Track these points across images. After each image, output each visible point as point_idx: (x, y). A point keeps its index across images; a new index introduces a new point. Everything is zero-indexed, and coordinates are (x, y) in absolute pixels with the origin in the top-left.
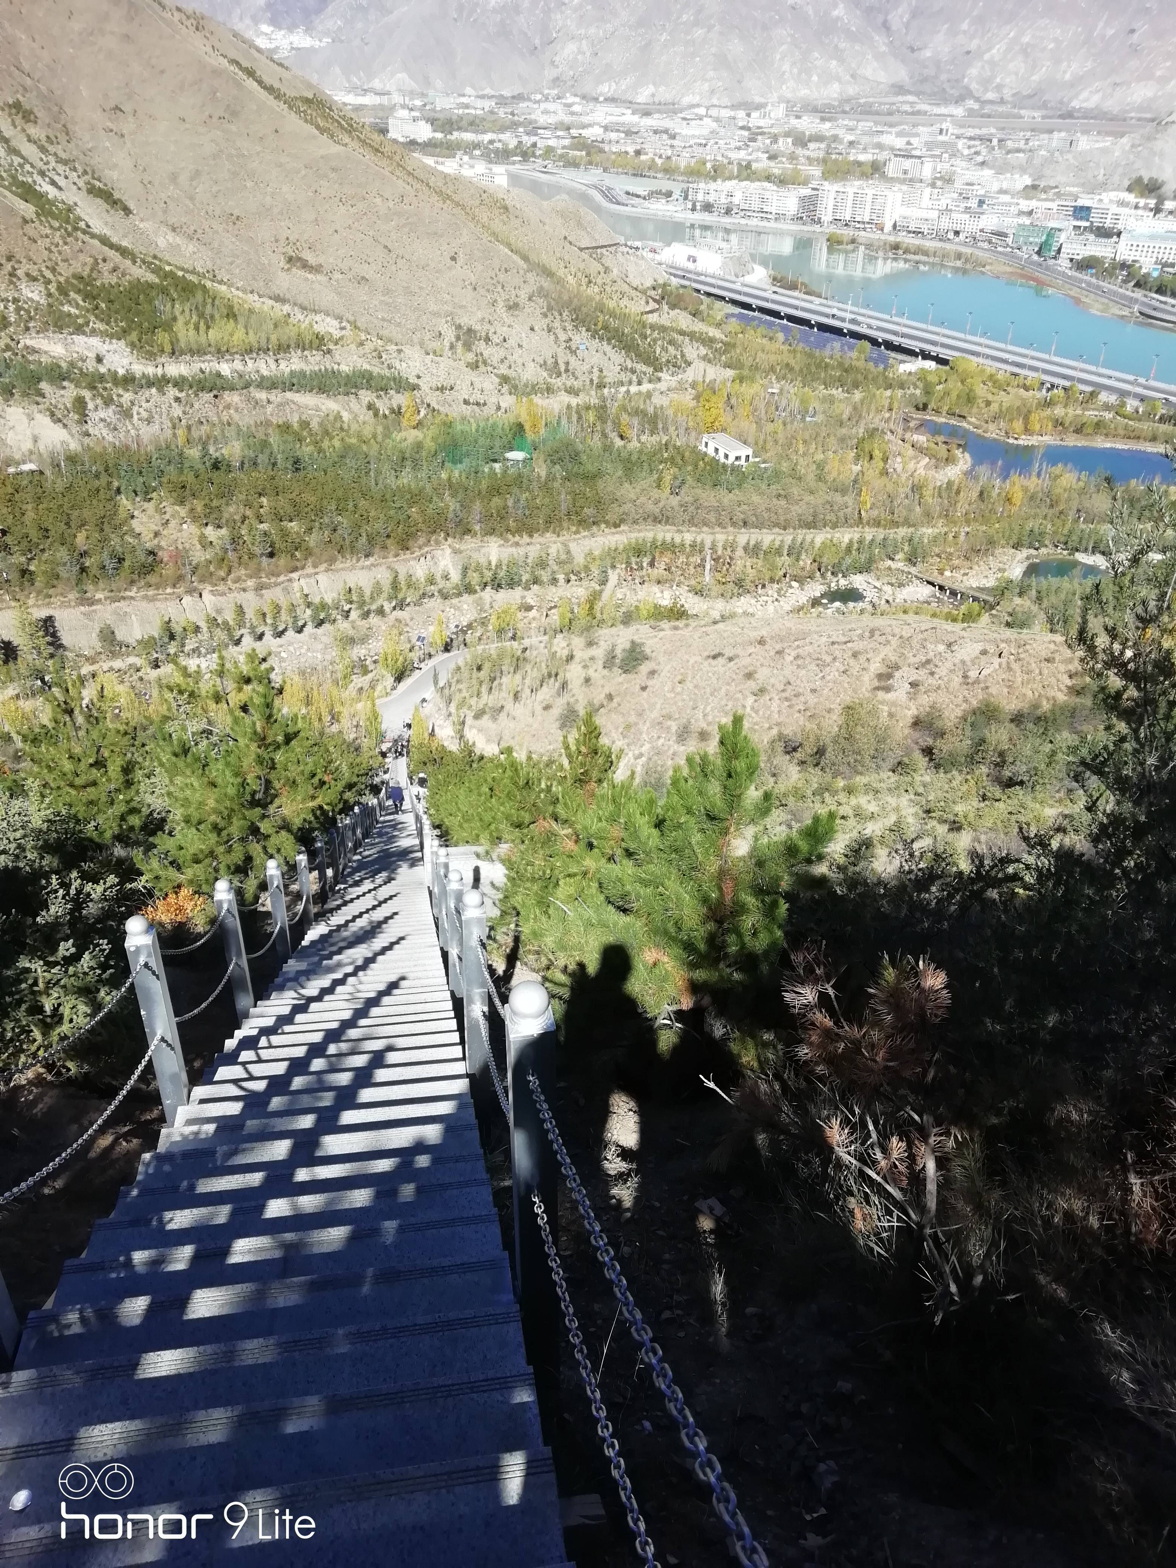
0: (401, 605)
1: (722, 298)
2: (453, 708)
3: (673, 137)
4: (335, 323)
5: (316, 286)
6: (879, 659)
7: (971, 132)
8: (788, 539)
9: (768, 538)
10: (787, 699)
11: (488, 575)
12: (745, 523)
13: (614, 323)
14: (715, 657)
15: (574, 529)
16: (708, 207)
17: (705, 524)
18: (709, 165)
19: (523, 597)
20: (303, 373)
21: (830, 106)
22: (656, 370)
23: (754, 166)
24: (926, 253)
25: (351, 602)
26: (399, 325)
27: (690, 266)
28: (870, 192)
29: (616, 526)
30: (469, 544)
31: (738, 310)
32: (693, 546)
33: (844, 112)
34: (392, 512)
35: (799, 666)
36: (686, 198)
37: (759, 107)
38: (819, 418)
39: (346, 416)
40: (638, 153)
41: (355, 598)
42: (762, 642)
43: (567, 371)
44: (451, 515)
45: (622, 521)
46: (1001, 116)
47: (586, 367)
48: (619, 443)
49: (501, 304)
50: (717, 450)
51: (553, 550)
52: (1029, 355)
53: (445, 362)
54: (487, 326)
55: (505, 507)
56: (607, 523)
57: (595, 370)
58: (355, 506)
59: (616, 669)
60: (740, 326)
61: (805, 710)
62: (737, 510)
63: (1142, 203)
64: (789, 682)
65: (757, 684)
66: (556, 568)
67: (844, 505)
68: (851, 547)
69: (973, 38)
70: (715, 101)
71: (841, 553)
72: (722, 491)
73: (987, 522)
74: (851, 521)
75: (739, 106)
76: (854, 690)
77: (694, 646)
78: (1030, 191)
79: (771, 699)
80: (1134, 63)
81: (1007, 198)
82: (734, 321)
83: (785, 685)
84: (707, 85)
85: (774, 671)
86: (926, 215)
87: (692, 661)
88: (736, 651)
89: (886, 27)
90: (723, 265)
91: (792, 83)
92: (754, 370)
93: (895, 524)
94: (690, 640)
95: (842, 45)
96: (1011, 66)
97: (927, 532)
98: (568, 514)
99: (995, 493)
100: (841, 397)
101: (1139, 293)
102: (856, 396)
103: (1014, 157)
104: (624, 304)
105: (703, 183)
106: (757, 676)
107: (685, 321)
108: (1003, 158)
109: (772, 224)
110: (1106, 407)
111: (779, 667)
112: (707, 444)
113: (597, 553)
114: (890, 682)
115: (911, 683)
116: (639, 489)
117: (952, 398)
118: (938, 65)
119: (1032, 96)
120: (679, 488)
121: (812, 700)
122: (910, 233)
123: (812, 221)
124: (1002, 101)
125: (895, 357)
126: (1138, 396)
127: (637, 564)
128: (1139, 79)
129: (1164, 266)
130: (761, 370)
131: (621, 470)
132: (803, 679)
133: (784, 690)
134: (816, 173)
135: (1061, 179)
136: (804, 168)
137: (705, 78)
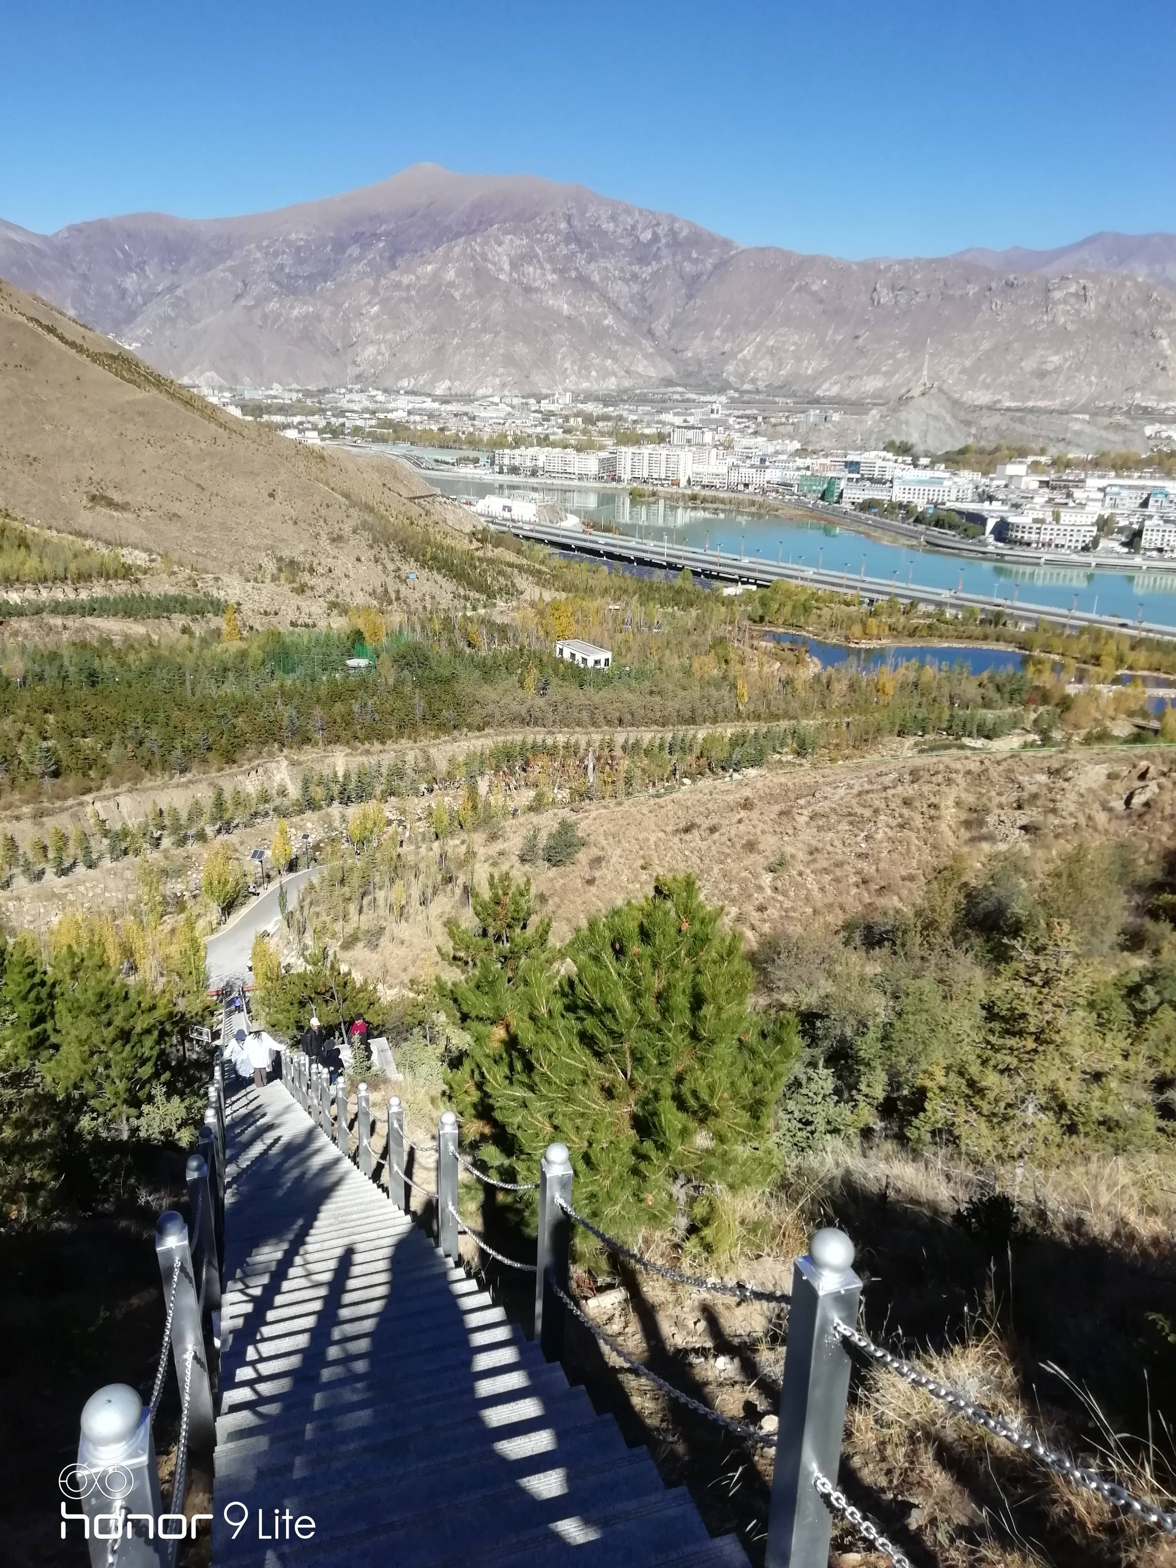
0: (227, 827)
1: (542, 541)
2: (308, 940)
3: (474, 418)
4: (145, 556)
5: (123, 523)
7: (737, 413)
8: (669, 737)
9: (647, 736)
10: (826, 871)
11: (336, 789)
12: (620, 721)
13: (441, 555)
14: (687, 830)
15: (433, 734)
16: (514, 470)
17: (578, 725)
18: (510, 439)
19: (381, 811)
20: (106, 599)
21: (609, 396)
22: (489, 597)
23: (552, 438)
24: (723, 502)
25: (163, 828)
26: (215, 559)
27: (507, 515)
28: (664, 453)
29: (480, 729)
30: (309, 755)
31: (557, 551)
32: (567, 747)
33: (623, 401)
34: (213, 722)
35: (820, 829)
36: (493, 464)
37: (546, 396)
38: (666, 629)
39: (155, 637)
40: (442, 430)
41: (167, 822)
42: (747, 805)
43: (398, 599)
44: (286, 723)
45: (487, 724)
46: (759, 402)
47: (417, 595)
48: (468, 650)
49: (324, 537)
50: (573, 655)
51: (410, 757)
52: (845, 576)
53: (269, 587)
54: (310, 558)
55: (351, 713)
56: (470, 727)
57: (427, 597)
58: (168, 717)
59: (540, 862)
60: (563, 563)
61: (865, 882)
62: (610, 708)
63: (900, 459)
64: (817, 849)
65: (767, 857)
66: (416, 777)
67: (722, 699)
68: (737, 741)
69: (725, 342)
70: (506, 393)
71: (727, 748)
72: (590, 690)
73: (865, 712)
74: (730, 715)
75: (529, 396)
76: (935, 847)
77: (646, 823)
78: (802, 453)
79: (800, 874)
80: (862, 362)
81: (784, 457)
82: (557, 558)
83: (811, 853)
84: (497, 381)
85: (786, 838)
86: (716, 471)
87: (653, 839)
88: (714, 820)
89: (651, 333)
90: (538, 513)
91: (573, 378)
92: (589, 591)
93: (775, 717)
94: (639, 816)
95: (615, 347)
96: (761, 364)
97: (809, 724)
98: (424, 718)
99: (864, 684)
100: (679, 613)
101: (921, 527)
102: (694, 612)
103: (780, 429)
104: (448, 541)
105: (507, 451)
106: (761, 847)
107: (511, 557)
108: (771, 430)
109: (576, 483)
110: (928, 615)
111: (790, 832)
112: (561, 650)
113: (461, 759)
114: (985, 830)
115: (1024, 828)
116: (500, 691)
117: (788, 609)
118: (699, 363)
119: (782, 388)
120: (543, 689)
121: (868, 868)
122: (704, 487)
123: (613, 479)
124: (758, 391)
125: (717, 584)
126: (953, 606)
127: (509, 768)
128: (869, 374)
129: (936, 505)
130: (597, 591)
131: (477, 674)
132: (836, 843)
133: (814, 861)
134: (609, 442)
135: (825, 444)
136: (596, 438)
137: (495, 375)
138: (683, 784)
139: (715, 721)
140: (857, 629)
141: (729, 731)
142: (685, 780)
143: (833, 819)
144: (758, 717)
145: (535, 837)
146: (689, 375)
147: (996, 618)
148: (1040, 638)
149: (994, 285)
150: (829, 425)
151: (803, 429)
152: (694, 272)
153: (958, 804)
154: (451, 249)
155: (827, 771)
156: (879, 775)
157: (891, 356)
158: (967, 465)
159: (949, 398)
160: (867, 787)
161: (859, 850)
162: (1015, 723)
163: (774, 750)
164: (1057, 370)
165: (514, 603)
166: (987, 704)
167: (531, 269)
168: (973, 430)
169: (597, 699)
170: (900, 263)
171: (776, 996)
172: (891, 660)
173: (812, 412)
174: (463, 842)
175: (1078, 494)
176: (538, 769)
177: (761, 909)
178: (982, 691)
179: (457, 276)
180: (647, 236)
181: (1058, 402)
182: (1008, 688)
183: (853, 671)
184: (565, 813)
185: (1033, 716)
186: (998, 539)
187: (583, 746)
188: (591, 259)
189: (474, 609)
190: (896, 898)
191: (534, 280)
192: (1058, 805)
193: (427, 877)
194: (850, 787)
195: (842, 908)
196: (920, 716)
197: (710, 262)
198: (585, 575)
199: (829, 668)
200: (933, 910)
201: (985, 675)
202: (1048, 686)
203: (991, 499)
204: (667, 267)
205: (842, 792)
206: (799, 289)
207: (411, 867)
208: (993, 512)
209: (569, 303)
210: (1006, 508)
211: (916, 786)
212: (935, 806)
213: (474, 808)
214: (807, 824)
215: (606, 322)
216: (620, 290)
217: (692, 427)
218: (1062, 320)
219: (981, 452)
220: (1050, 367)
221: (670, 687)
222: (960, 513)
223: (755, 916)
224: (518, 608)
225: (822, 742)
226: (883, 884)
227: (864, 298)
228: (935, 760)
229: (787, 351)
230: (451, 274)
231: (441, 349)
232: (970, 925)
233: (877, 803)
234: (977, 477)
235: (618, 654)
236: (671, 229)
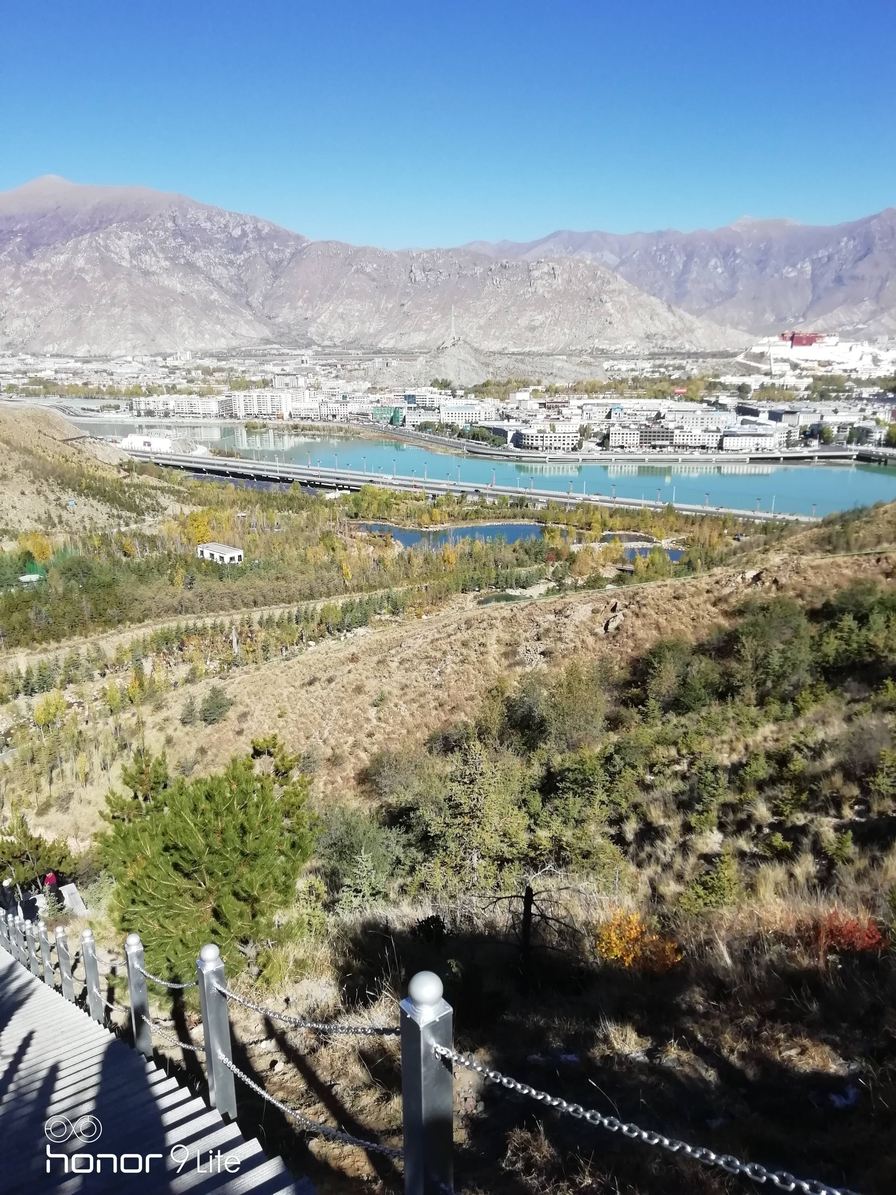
1: (178, 467)
3: (112, 374)
6: (493, 641)
7: (321, 362)
8: (294, 611)
9: (277, 612)
10: (413, 700)
11: (20, 684)
12: (255, 603)
13: (94, 484)
14: (311, 683)
15: (100, 629)
16: (150, 413)
17: (222, 609)
18: (144, 389)
19: (61, 697)
21: (221, 353)
22: (138, 514)
23: (178, 387)
24: (318, 429)
27: (147, 449)
28: (269, 395)
29: (140, 621)
31: (192, 474)
32: (214, 627)
33: (233, 356)
35: (407, 670)
36: (131, 409)
37: (170, 355)
38: (284, 528)
40: (86, 384)
42: (354, 659)
43: (61, 522)
45: (146, 616)
46: (337, 354)
47: (77, 518)
48: (124, 559)
50: (212, 555)
51: (83, 650)
52: (413, 479)
55: (27, 620)
56: (132, 620)
57: (86, 519)
59: (198, 722)
60: (197, 483)
61: (441, 705)
62: (246, 593)
63: (443, 392)
64: (406, 686)
65: (371, 696)
66: (90, 666)
67: (332, 579)
68: (347, 609)
69: (307, 310)
70: (137, 353)
71: (341, 614)
72: (228, 581)
73: (437, 577)
74: (340, 590)
75: (157, 355)
76: (486, 674)
77: (279, 681)
78: (372, 390)
79: (396, 705)
80: (408, 322)
81: (360, 394)
82: (192, 480)
83: (402, 689)
84: (129, 344)
85: (384, 680)
86: (309, 406)
87: (285, 693)
88: (331, 673)
89: (248, 304)
90: (173, 446)
91: (191, 340)
92: (221, 504)
93: (373, 588)
94: (273, 677)
95: (222, 316)
96: (335, 326)
97: (398, 590)
98: (92, 617)
99: (434, 558)
100: (293, 516)
101: (463, 441)
102: (305, 514)
103: (354, 373)
104: (100, 473)
105: (142, 399)
106: (366, 689)
107: (153, 481)
108: (348, 374)
109: (201, 421)
110: (475, 504)
111: (387, 675)
112: (202, 552)
113: (127, 647)
114: (518, 658)
115: (542, 653)
116: (154, 588)
117: (375, 506)
118: (288, 326)
119: (353, 343)
120: (190, 584)
121: (442, 695)
122: (302, 418)
123: (231, 417)
124: (335, 346)
125: (320, 491)
126: (490, 495)
127: (168, 649)
128: (414, 331)
129: (471, 424)
130: (226, 503)
131: (134, 577)
132: (419, 679)
133: (405, 694)
134: (225, 388)
135: (389, 383)
136: (215, 386)
137: (126, 339)
138: (309, 646)
139: (328, 595)
140: (426, 518)
141: (339, 601)
142: (311, 643)
143: (416, 661)
144: (361, 589)
145: (192, 703)
146: (282, 335)
147: (521, 503)
148: (551, 514)
149: (493, 267)
150: (390, 369)
151: (371, 373)
152: (277, 259)
153: (498, 641)
154: (79, 242)
155: (408, 628)
156: (444, 627)
157: (428, 318)
158: (489, 394)
159: (472, 347)
160: (437, 636)
161: (435, 682)
162: (540, 575)
163: (375, 612)
164: (542, 325)
165: (160, 518)
166: (520, 564)
167: (147, 258)
168: (491, 370)
169: (234, 587)
170: (427, 252)
171: (384, 799)
172: (451, 539)
173: (377, 360)
174: (133, 715)
175: (565, 411)
176: (192, 648)
177: (370, 735)
178: (515, 555)
179: (86, 264)
180: (237, 232)
181: (545, 347)
182: (533, 551)
183: (425, 548)
184: (216, 682)
185: (552, 569)
186: (517, 446)
187: (227, 625)
188: (195, 249)
189: (127, 525)
190: (463, 714)
191: (151, 266)
192: (563, 635)
193: (106, 747)
194: (425, 637)
195: (427, 726)
196: (476, 577)
197: (288, 252)
198: (216, 491)
199: (409, 548)
200: (486, 721)
201: (517, 543)
202: (559, 547)
203: (508, 417)
204: (256, 255)
205: (420, 641)
206: (357, 271)
207: (91, 740)
208: (511, 427)
209: (182, 283)
210: (519, 423)
211: (469, 631)
212: (483, 645)
213: (141, 685)
214: (398, 667)
215: (212, 297)
216: (219, 272)
217: (288, 375)
218: (540, 291)
219: (498, 384)
220: (537, 323)
221: (292, 573)
222: (488, 429)
223: (366, 742)
224: (163, 522)
225: (409, 603)
226: (453, 705)
227: (405, 277)
228: (481, 611)
229: (353, 316)
230: (80, 262)
231: (78, 321)
232: (513, 727)
233: (444, 647)
234: (497, 402)
235: (248, 551)
236: (256, 227)
